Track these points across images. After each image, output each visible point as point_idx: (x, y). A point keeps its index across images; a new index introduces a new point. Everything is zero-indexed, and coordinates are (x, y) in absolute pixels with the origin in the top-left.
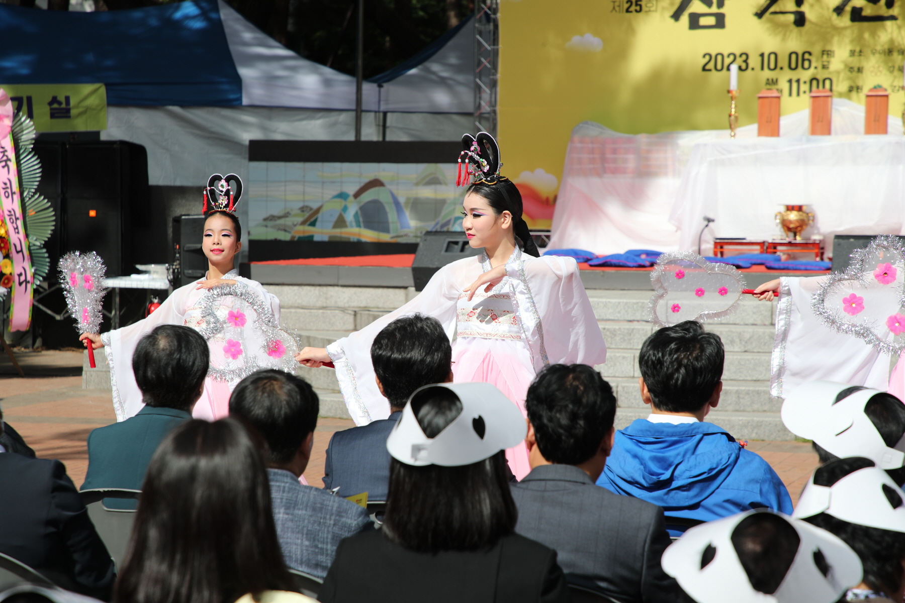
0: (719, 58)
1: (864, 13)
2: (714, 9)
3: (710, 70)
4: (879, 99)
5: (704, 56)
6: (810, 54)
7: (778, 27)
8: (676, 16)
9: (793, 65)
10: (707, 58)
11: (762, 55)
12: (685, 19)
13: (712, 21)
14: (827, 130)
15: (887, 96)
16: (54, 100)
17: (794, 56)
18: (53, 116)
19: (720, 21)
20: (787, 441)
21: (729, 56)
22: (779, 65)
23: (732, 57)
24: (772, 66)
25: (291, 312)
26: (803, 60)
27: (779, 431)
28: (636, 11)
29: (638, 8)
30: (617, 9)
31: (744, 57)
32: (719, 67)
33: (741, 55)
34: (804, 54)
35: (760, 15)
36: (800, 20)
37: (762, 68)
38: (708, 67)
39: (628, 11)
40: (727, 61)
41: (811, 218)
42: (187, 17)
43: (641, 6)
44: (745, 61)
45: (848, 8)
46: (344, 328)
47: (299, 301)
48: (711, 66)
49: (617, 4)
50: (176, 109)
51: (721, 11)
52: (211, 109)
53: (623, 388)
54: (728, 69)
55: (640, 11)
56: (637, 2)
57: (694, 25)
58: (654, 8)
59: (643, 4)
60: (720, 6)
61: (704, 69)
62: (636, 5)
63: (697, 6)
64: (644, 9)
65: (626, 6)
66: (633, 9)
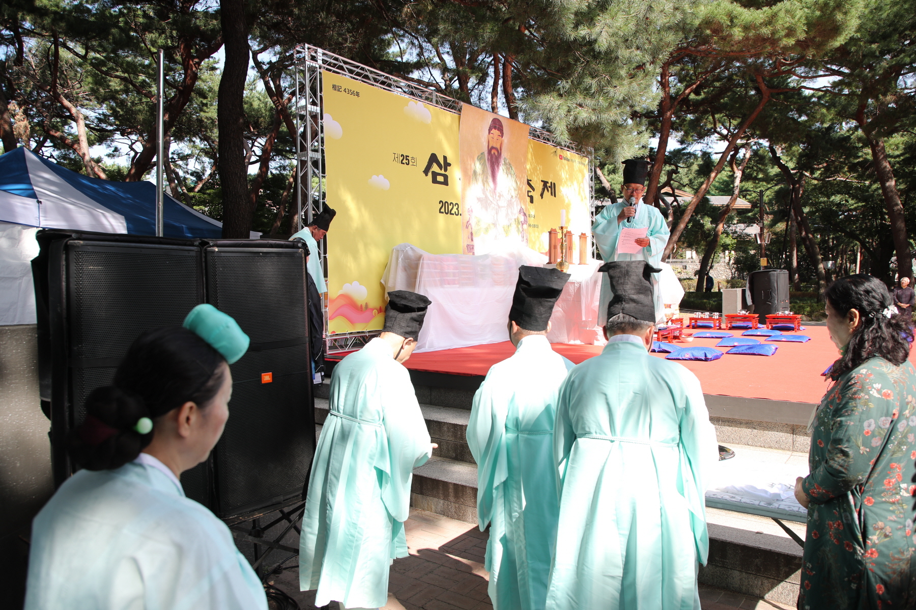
0: (446, 205)
2: (443, 172)
3: (443, 213)
5: (440, 203)
8: (426, 172)
12: (430, 175)
13: (442, 179)
19: (446, 183)
21: (450, 204)
23: (452, 205)
28: (406, 163)
29: (407, 161)
30: (396, 159)
31: (457, 206)
32: (447, 211)
33: (455, 206)
38: (441, 210)
39: (402, 162)
40: (450, 208)
43: (409, 161)
44: (458, 209)
48: (443, 210)
49: (396, 156)
51: (446, 173)
54: (451, 214)
55: (408, 164)
56: (407, 156)
57: (435, 181)
58: (414, 164)
59: (410, 158)
60: (446, 170)
61: (440, 212)
62: (406, 159)
63: (435, 168)
64: (410, 163)
65: (401, 159)
66: (404, 161)
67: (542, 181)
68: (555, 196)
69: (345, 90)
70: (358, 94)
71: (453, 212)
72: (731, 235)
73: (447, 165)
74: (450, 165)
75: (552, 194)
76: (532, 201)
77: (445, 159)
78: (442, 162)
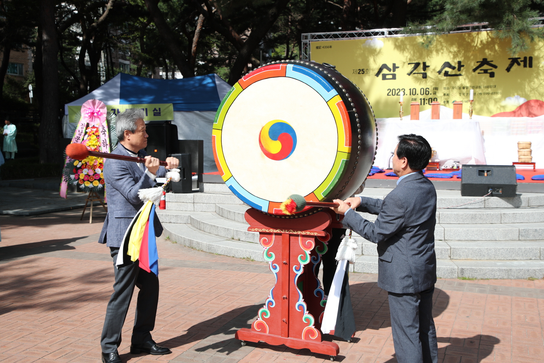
0: (394, 90)
1: (449, 73)
2: (392, 72)
3: (390, 95)
4: (459, 105)
5: (388, 90)
6: (429, 89)
7: (417, 79)
8: (377, 75)
9: (422, 93)
11: (410, 89)
12: (381, 76)
13: (391, 77)
14: (438, 118)
15: (462, 104)
16: (155, 109)
17: (422, 90)
18: (154, 115)
19: (394, 77)
20: (453, 278)
21: (397, 90)
22: (417, 94)
23: (399, 90)
24: (414, 94)
25: (217, 196)
26: (426, 91)
27: (449, 273)
28: (362, 73)
29: (363, 72)
30: (355, 72)
31: (403, 90)
32: (394, 94)
33: (402, 90)
34: (426, 89)
35: (409, 74)
36: (425, 76)
37: (410, 94)
38: (389, 94)
39: (359, 73)
40: (397, 92)
41: (435, 153)
42: (209, 83)
43: (364, 71)
44: (404, 92)
45: (443, 72)
46: (239, 203)
47: (222, 190)
48: (391, 93)
49: (355, 71)
50: (198, 112)
51: (394, 73)
52: (210, 112)
53: (365, 245)
54: (397, 95)
56: (362, 70)
57: (384, 77)
58: (369, 72)
59: (365, 70)
60: (394, 71)
62: (362, 71)
63: (385, 71)
64: (365, 72)
65: (358, 71)
66: (361, 72)
68: (531, 66)
69: (323, 47)
70: (331, 47)
71: (399, 94)
73: (395, 67)
74: (398, 68)
75: (525, 66)
76: (492, 76)
77: (394, 65)
78: (391, 67)
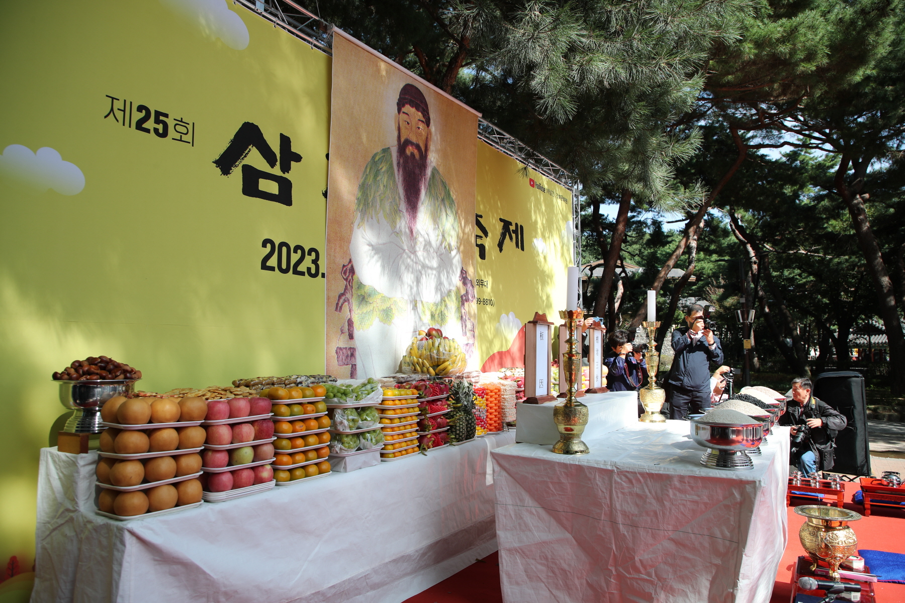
0: (283, 250)
2: (277, 171)
3: (272, 269)
5: (264, 245)
8: (225, 163)
10: (269, 246)
12: (237, 173)
19: (285, 196)
21: (295, 249)
23: (299, 253)
28: (156, 131)
29: (160, 127)
30: (119, 115)
31: (314, 255)
32: (284, 266)
33: (310, 252)
38: (269, 264)
39: (139, 126)
40: (295, 257)
43: (164, 126)
44: (315, 262)
48: (273, 262)
49: (118, 105)
51: (286, 175)
54: (296, 272)
55: (164, 135)
56: (158, 114)
57: (250, 187)
58: (188, 138)
59: (171, 122)
60: (286, 168)
61: (264, 266)
62: (157, 121)
63: (254, 158)
64: (171, 133)
65: (138, 116)
66: (150, 124)
67: (501, 220)
68: (523, 249)
71: (302, 268)
72: (682, 309)
73: (289, 157)
74: (298, 158)
75: (517, 245)
76: (482, 255)
77: (285, 141)
78: (275, 147)
